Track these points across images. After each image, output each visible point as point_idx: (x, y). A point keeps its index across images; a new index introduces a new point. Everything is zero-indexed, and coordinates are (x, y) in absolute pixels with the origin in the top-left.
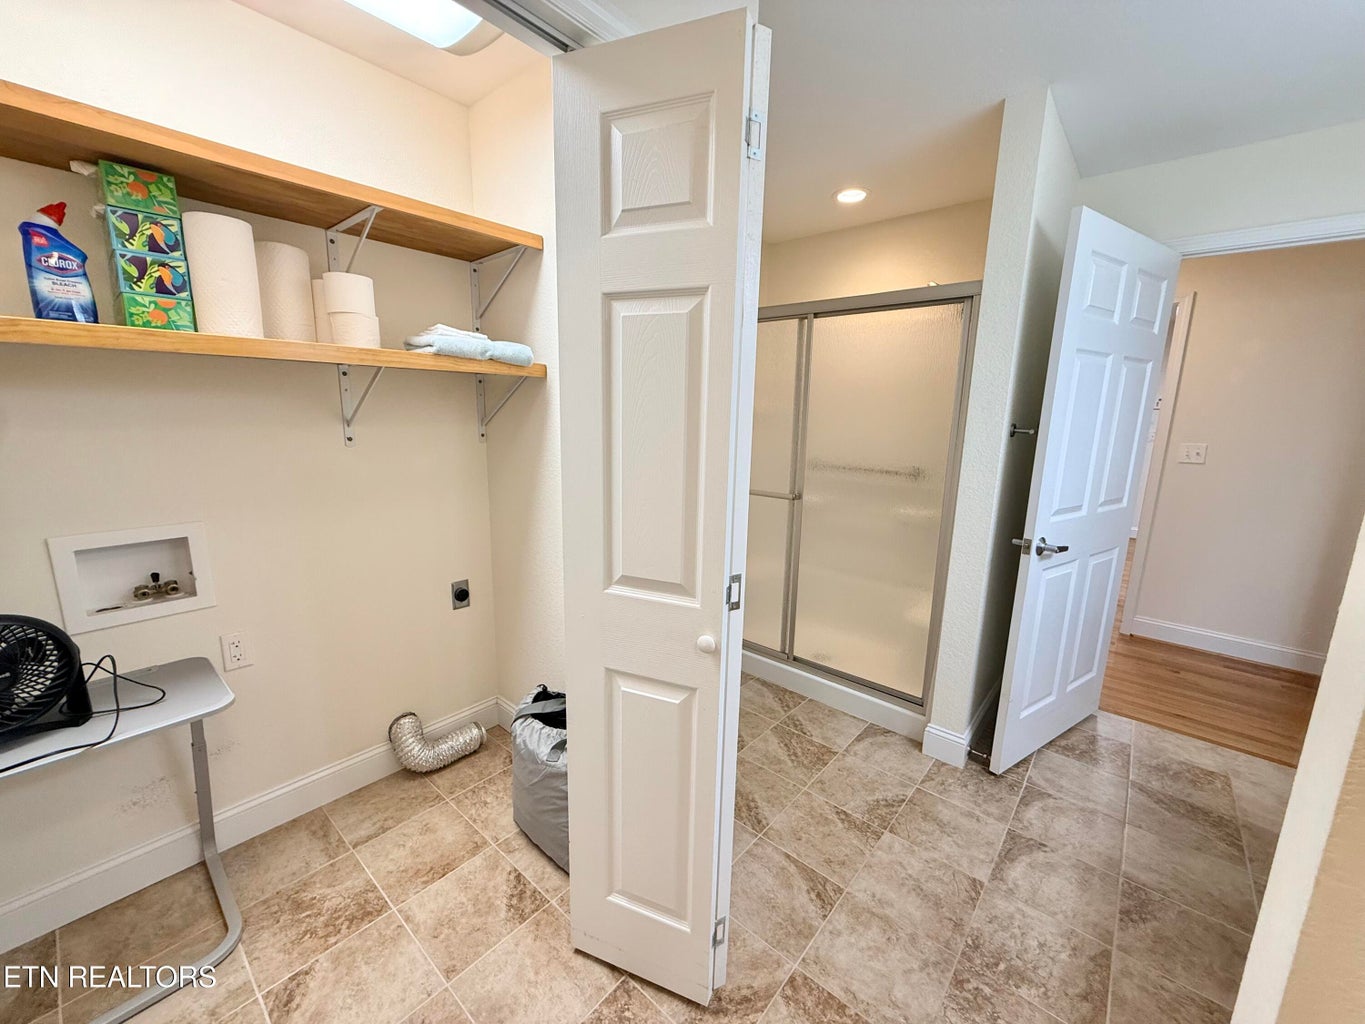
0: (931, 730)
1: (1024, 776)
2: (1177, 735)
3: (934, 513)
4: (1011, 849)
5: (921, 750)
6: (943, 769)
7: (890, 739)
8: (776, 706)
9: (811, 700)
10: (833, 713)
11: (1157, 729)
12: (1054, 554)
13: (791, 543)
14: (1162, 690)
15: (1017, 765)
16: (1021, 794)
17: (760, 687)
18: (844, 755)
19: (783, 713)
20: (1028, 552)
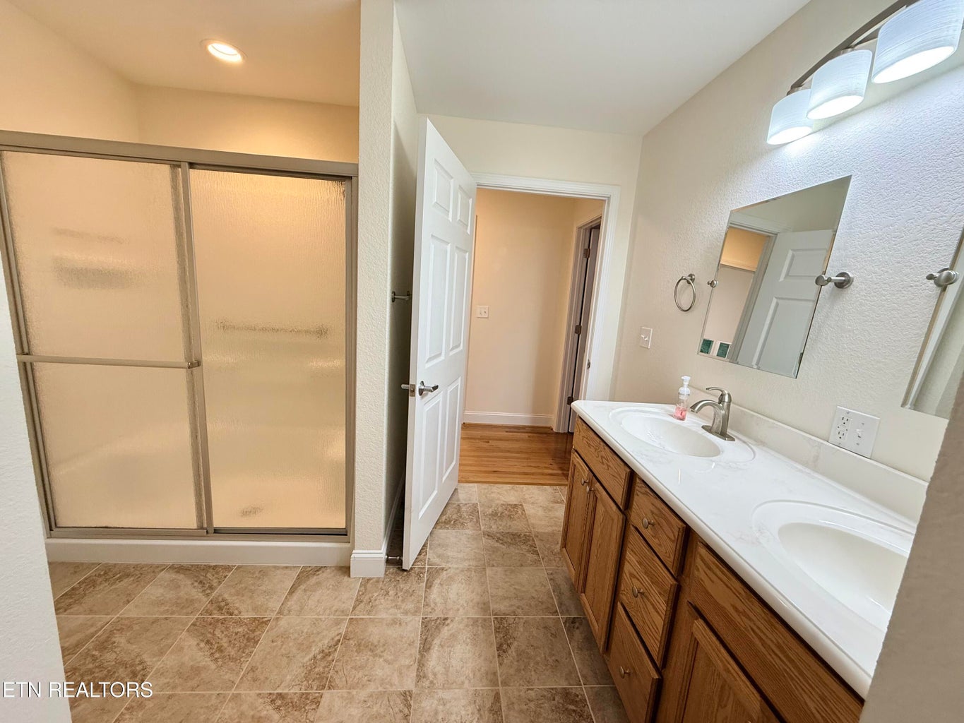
0: (356, 556)
1: (425, 560)
2: (497, 485)
3: (339, 363)
4: (426, 639)
5: (349, 576)
6: (369, 585)
7: (323, 575)
8: (196, 593)
9: (239, 567)
10: (264, 572)
11: (487, 485)
12: (430, 393)
13: (195, 416)
14: (485, 457)
15: (420, 554)
16: (425, 579)
17: (174, 576)
18: (277, 619)
19: (204, 599)
20: (414, 395)
